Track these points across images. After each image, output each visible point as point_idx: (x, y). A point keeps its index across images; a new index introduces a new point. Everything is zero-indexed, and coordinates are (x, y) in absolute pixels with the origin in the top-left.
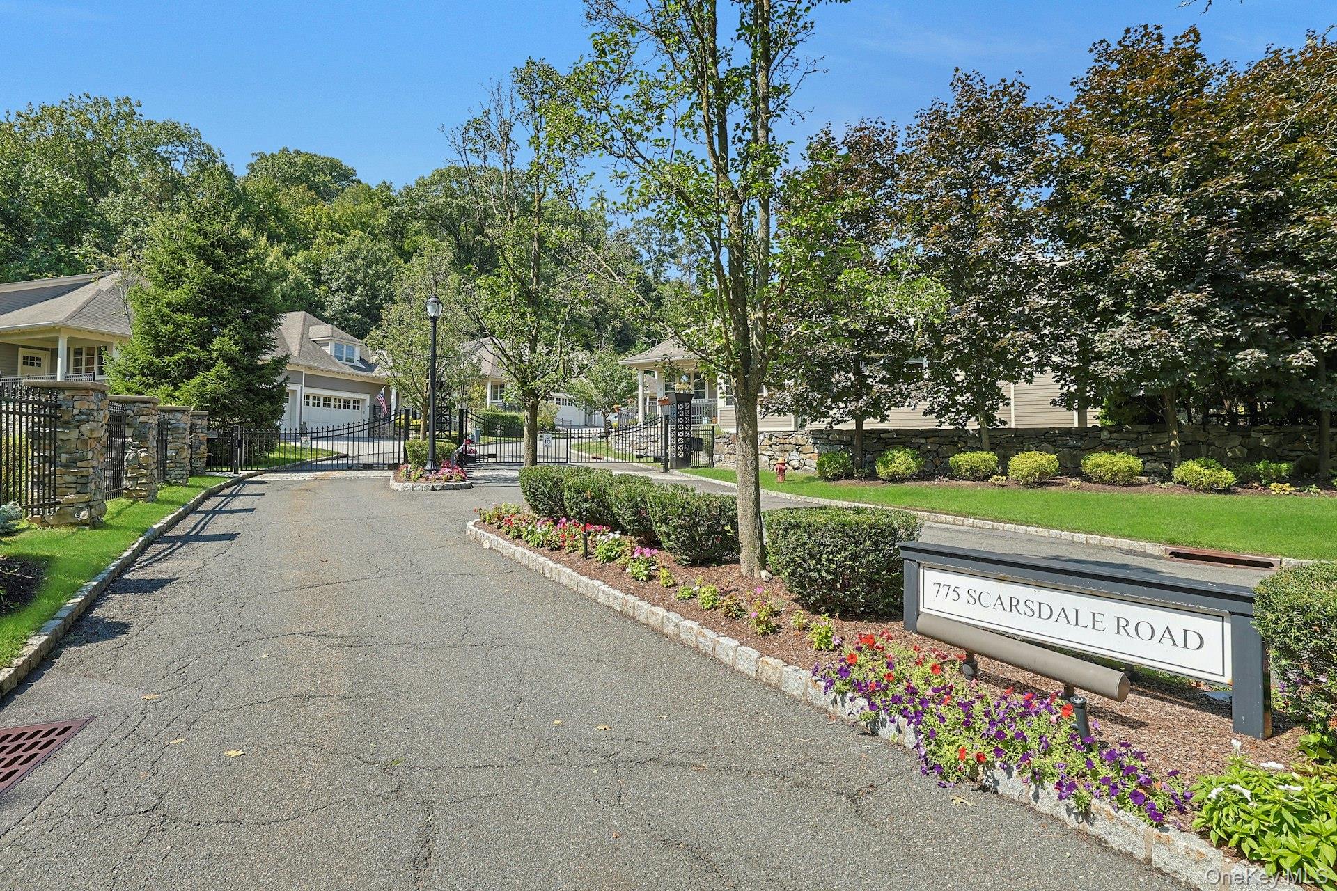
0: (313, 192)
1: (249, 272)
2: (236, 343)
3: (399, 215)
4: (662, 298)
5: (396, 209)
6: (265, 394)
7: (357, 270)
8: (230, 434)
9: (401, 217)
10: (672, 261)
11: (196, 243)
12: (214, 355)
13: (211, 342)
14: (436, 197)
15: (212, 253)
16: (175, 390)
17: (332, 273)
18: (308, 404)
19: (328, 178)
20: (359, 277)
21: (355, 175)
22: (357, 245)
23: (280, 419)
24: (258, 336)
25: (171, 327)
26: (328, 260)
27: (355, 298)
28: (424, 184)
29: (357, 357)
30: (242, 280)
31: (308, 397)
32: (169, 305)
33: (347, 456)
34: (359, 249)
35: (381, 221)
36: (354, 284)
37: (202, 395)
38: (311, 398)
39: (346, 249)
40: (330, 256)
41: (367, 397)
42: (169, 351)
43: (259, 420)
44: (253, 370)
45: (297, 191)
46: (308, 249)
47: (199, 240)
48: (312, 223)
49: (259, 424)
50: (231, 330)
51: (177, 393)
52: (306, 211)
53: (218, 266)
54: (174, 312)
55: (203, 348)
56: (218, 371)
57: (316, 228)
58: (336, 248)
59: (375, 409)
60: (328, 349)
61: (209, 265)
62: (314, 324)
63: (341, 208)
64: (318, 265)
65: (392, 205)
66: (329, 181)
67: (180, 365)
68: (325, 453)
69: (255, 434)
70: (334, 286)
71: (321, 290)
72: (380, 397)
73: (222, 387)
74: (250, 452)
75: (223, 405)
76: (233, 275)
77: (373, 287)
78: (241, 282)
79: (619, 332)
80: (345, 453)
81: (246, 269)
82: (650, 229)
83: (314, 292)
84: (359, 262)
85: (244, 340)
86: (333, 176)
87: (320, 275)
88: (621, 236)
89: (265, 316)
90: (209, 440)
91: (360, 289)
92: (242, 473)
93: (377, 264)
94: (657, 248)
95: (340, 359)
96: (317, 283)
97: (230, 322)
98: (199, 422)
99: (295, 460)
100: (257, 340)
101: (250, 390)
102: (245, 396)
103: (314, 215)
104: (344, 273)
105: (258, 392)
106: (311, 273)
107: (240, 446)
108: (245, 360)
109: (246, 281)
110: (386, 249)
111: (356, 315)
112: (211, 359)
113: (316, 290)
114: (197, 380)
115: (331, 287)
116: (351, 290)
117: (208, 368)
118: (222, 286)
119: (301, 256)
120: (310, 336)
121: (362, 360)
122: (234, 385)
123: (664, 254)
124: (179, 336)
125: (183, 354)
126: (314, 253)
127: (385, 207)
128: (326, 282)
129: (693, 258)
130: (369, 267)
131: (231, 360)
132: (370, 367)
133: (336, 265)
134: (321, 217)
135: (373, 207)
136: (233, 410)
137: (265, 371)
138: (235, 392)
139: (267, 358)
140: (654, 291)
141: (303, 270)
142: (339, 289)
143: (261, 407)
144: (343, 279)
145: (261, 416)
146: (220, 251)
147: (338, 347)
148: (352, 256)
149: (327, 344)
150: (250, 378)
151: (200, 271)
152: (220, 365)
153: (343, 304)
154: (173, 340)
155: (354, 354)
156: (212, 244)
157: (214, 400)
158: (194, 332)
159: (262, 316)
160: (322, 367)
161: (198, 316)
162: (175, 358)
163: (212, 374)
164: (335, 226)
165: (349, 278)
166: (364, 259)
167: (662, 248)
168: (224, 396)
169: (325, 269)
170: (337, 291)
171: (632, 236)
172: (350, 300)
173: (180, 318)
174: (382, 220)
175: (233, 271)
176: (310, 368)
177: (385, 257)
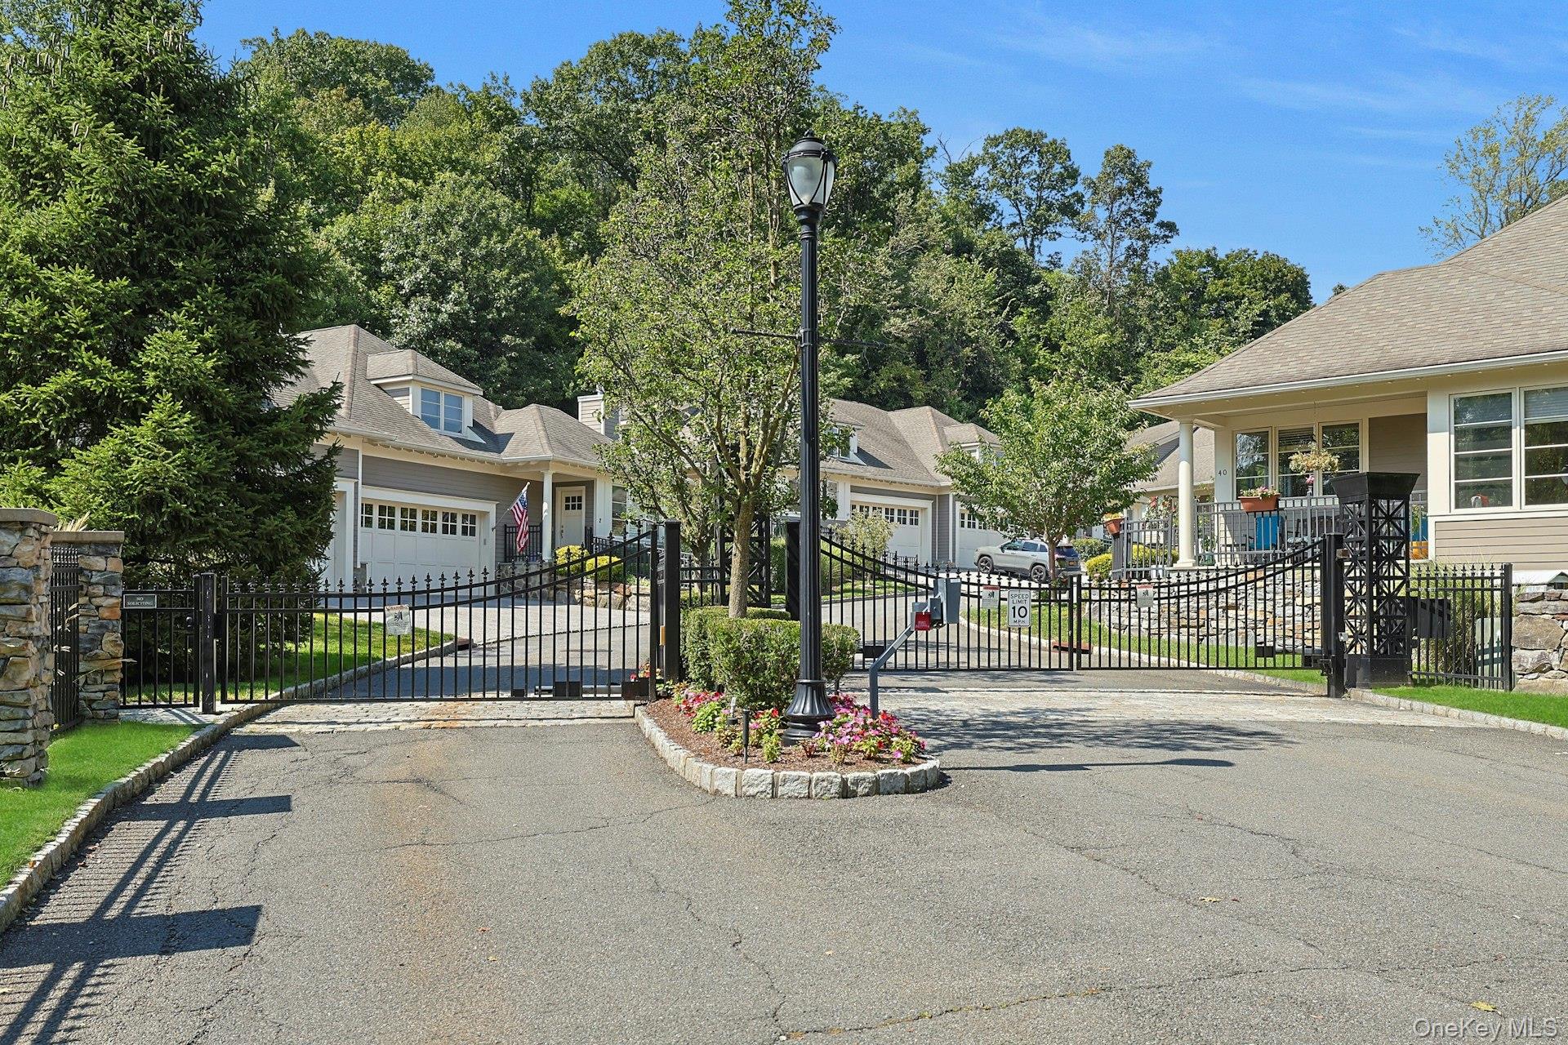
0: (358, 101)
1: (232, 158)
2: (206, 349)
3: (523, 141)
4: (1050, 297)
5: (517, 131)
6: (282, 489)
7: (448, 252)
8: (194, 598)
9: (528, 148)
10: (1066, 219)
11: (96, 80)
12: (150, 380)
13: (139, 345)
14: (595, 102)
15: (141, 107)
16: (51, 476)
17: (400, 258)
18: (368, 522)
19: (384, 83)
20: (455, 264)
21: (432, 78)
22: (449, 199)
23: (319, 556)
24: (261, 332)
25: (35, 305)
26: (393, 230)
27: (448, 307)
28: (572, 78)
29: (467, 421)
30: (215, 179)
31: (368, 509)
32: (30, 246)
33: (467, 646)
34: (452, 206)
35: (488, 157)
36: (445, 280)
37: (119, 489)
38: (376, 511)
39: (427, 207)
40: (398, 222)
41: (490, 508)
42: (33, 371)
43: (269, 557)
44: (251, 423)
45: (328, 99)
46: (351, 210)
47: (101, 71)
48: (360, 160)
49: (270, 569)
50: (191, 315)
51: (54, 486)
52: (347, 137)
53: (156, 145)
54: (42, 264)
55: (121, 360)
56: (160, 424)
57: (367, 170)
58: (407, 206)
59: (507, 532)
60: (409, 403)
61: (129, 136)
62: (376, 351)
63: (414, 134)
64: (374, 243)
65: (510, 122)
66: (386, 90)
67: (62, 409)
68: (421, 640)
69: (260, 596)
70: (406, 284)
71: (382, 294)
72: (517, 506)
73: (171, 467)
74: (246, 644)
75: (176, 516)
76: (196, 167)
77: (482, 284)
78: (214, 186)
79: (968, 371)
80: (463, 635)
81: (226, 151)
82: (1019, 154)
83: (368, 298)
84: (455, 233)
85: (227, 342)
86: (392, 81)
87: (379, 262)
88: (960, 175)
89: (279, 279)
90: (128, 616)
91: (457, 290)
92: (226, 710)
93: (490, 237)
94: (1033, 195)
95: (434, 423)
96: (374, 278)
97: (190, 294)
98: (99, 563)
99: (355, 660)
100: (258, 343)
101: (248, 478)
102: (232, 494)
103: (363, 145)
104: (425, 257)
105: (266, 484)
106: (361, 259)
107: (219, 632)
108: (229, 395)
109: (229, 183)
110: (505, 205)
111: (450, 343)
112: (142, 391)
113: (373, 293)
114: (106, 449)
115: (399, 288)
116: (440, 292)
117: (135, 414)
118: (164, 196)
119: (342, 226)
120: (370, 375)
121: (477, 426)
122: (203, 463)
123: (1050, 207)
124: (57, 329)
125: (68, 376)
126: (366, 219)
127: (496, 127)
128: (390, 277)
129: (1119, 207)
130: (475, 242)
131: (192, 395)
132: (497, 442)
133: (411, 240)
134: (375, 145)
135: (473, 131)
136: (201, 530)
137: (282, 426)
138: (206, 480)
139: (284, 396)
140: (1037, 281)
141: (346, 253)
142: (417, 290)
143: (271, 523)
144: (425, 269)
145: (273, 547)
146: (157, 101)
147: (429, 397)
148: (440, 223)
149: (406, 392)
150: (243, 443)
151: (107, 149)
152: (163, 407)
153: (424, 321)
154: (45, 340)
155: (460, 417)
156: (138, 85)
157: (152, 503)
158: (95, 318)
159: (268, 278)
160: (399, 441)
161: (107, 276)
162: (50, 387)
163: (144, 432)
164: (403, 165)
165: (435, 268)
166: (463, 227)
167: (1045, 194)
168: (178, 492)
169: (389, 249)
170: (413, 293)
171: (981, 172)
172: (439, 311)
173: (58, 279)
174: (490, 156)
175: (194, 153)
176: (372, 441)
177: (503, 221)
